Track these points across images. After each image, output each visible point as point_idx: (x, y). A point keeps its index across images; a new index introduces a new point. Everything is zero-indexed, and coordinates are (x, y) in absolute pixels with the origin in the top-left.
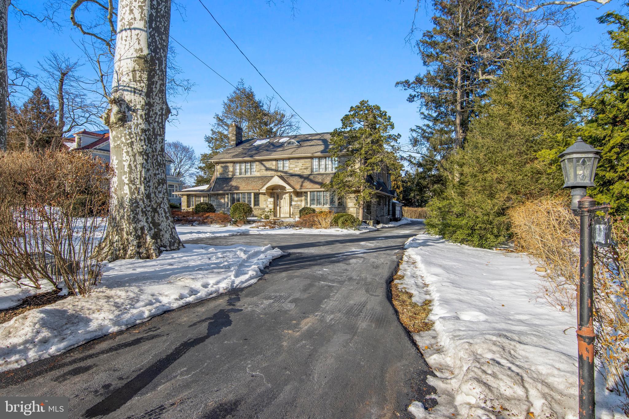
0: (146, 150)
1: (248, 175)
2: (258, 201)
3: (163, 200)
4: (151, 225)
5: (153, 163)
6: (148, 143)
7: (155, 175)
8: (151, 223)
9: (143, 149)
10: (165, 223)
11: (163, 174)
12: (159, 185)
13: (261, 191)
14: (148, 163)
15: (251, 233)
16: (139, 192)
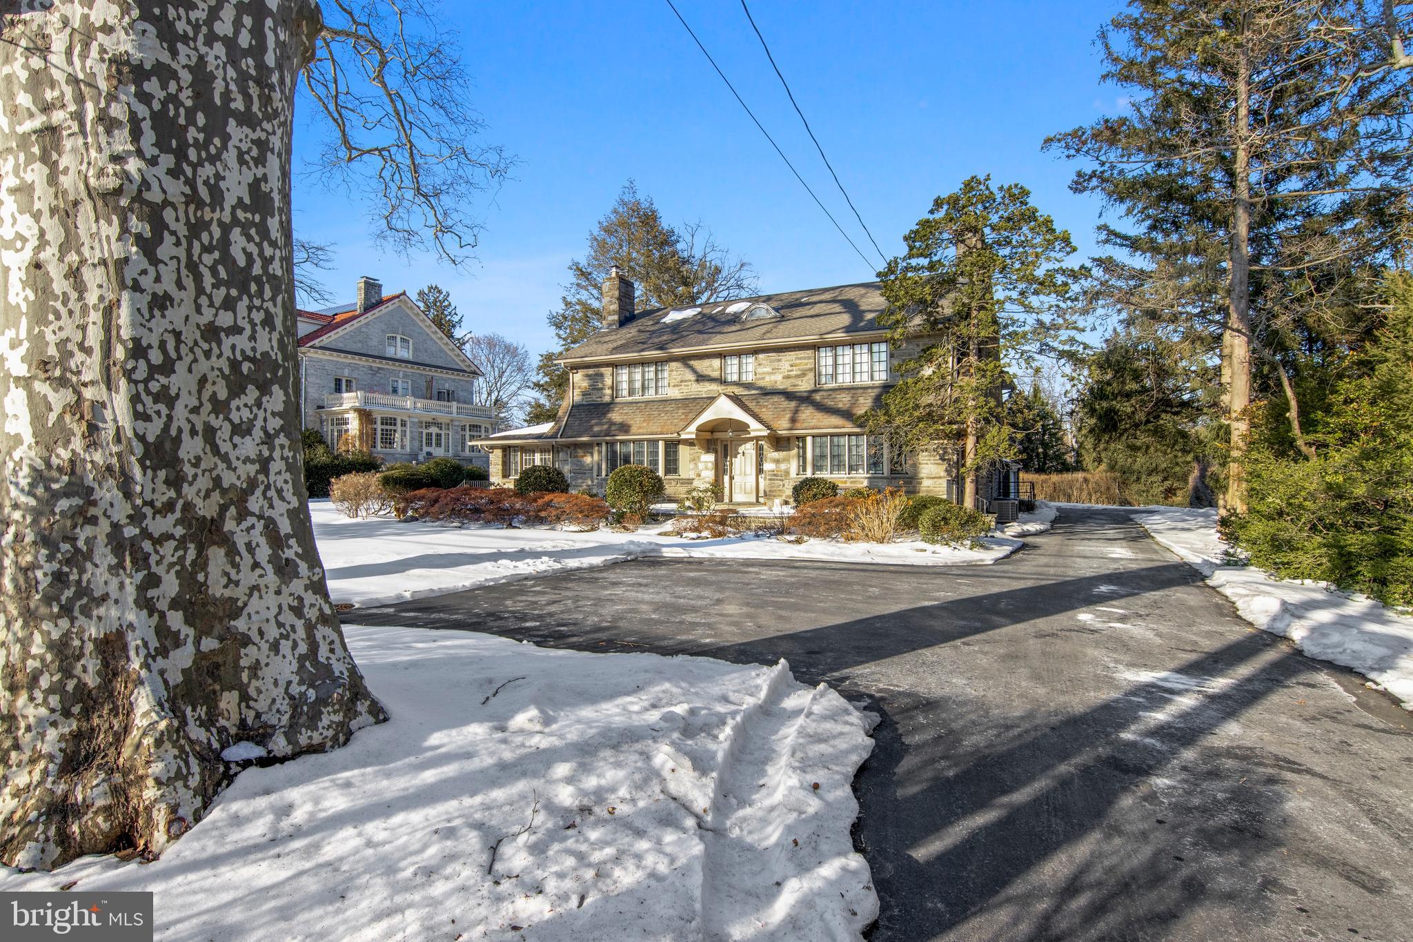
0: (145, 184)
1: (651, 395)
2: (676, 461)
3: (265, 469)
4: (176, 620)
5: (193, 267)
6: (161, 144)
7: (211, 332)
8: (175, 604)
9: (126, 176)
10: (271, 600)
11: (262, 334)
12: (236, 389)
13: (683, 436)
14: (155, 261)
15: (668, 553)
16: (93, 429)
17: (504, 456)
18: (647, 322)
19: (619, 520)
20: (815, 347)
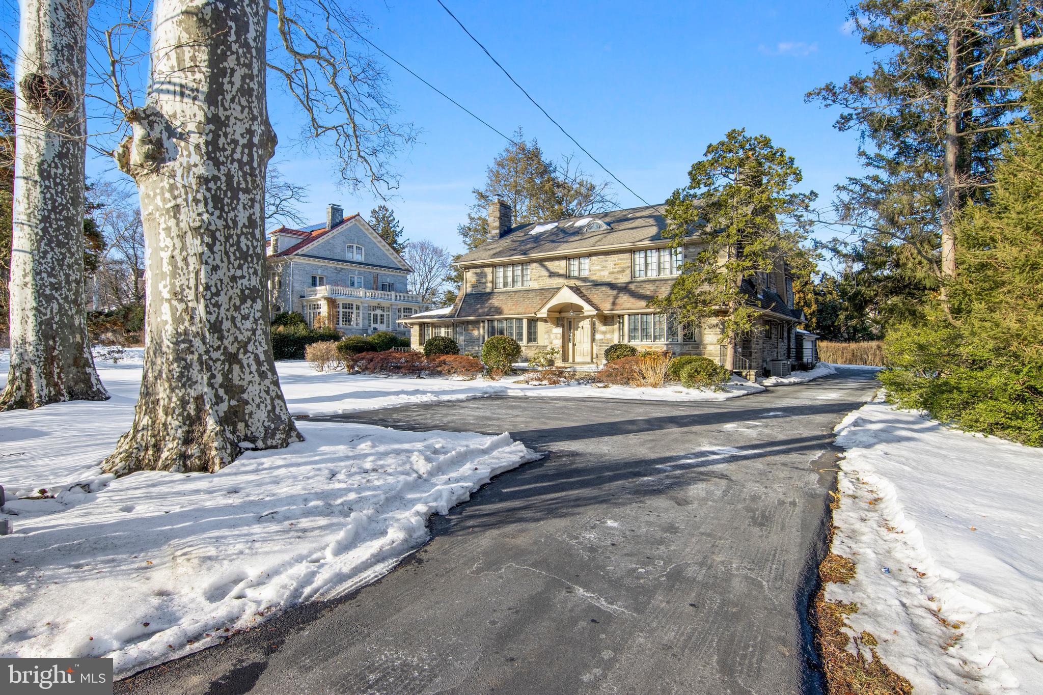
0: (210, 223)
1: (518, 286)
2: (535, 333)
3: (254, 334)
4: (221, 392)
5: (227, 253)
6: (215, 207)
7: (234, 279)
8: (221, 386)
9: (203, 221)
10: (257, 387)
11: (253, 278)
12: (243, 301)
13: (539, 316)
14: (213, 252)
15: (511, 393)
16: (192, 318)
17: (421, 330)
18: (519, 235)
19: (489, 373)
20: (632, 251)
